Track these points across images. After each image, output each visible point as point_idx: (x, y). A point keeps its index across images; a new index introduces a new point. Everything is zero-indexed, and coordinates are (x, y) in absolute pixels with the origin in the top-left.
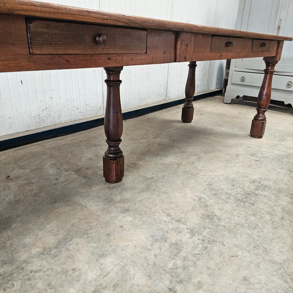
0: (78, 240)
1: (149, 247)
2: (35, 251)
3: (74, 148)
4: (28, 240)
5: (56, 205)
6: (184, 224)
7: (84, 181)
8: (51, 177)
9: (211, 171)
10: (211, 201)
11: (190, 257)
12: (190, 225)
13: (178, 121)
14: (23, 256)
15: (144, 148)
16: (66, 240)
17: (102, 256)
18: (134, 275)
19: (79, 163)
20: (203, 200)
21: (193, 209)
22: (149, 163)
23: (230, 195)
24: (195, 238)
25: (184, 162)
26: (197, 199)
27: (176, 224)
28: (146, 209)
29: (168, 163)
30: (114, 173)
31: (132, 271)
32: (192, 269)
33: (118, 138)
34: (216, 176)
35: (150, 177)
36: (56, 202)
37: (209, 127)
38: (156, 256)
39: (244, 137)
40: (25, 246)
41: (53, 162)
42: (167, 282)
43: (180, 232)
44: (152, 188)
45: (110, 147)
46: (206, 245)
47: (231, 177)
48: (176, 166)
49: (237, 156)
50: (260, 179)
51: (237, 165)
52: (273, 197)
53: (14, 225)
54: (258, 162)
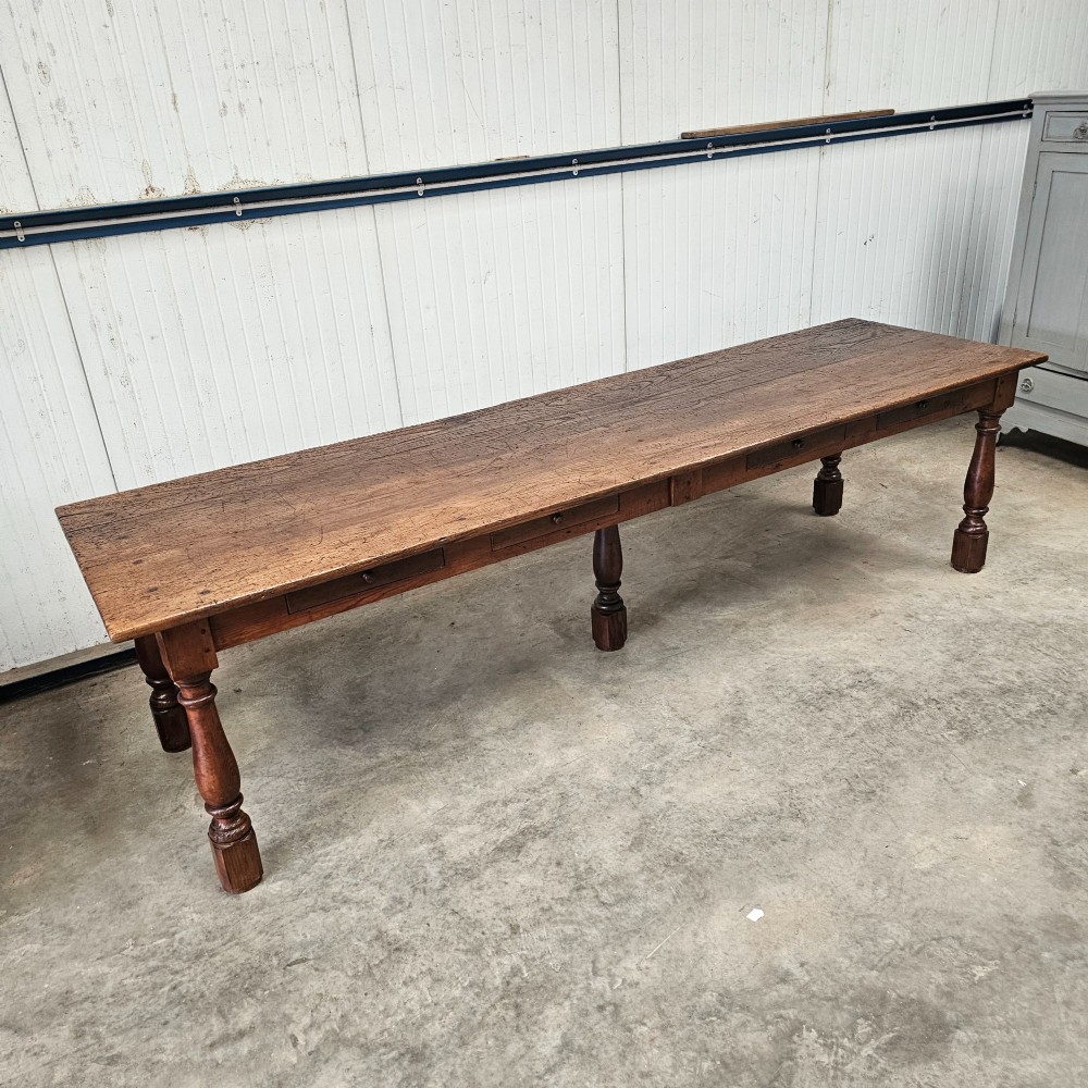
0: (540, 724)
1: (627, 745)
2: (488, 729)
3: (557, 574)
4: (480, 716)
5: (518, 676)
6: (689, 724)
7: (562, 641)
8: (514, 630)
9: (793, 643)
10: (754, 697)
11: (676, 764)
12: (697, 726)
13: (801, 510)
14: (477, 733)
15: (687, 583)
16: (526, 721)
17: (566, 745)
18: (597, 769)
19: (561, 608)
20: (741, 694)
21: (716, 706)
22: (683, 617)
23: (795, 691)
24: (695, 744)
25: (753, 621)
26: (732, 691)
27: (678, 723)
28: (642, 697)
29: (720, 622)
30: (606, 636)
31: (596, 766)
32: (669, 774)
33: (614, 581)
34: (795, 654)
35: (673, 645)
36: (517, 672)
37: (872, 529)
38: (631, 755)
39: (935, 565)
40: (477, 722)
41: (520, 601)
42: (632, 782)
43: (677, 734)
44: (667, 666)
45: (602, 594)
46: (704, 752)
47: (824, 659)
48: (731, 629)
49: (874, 615)
50: (877, 669)
51: (855, 636)
52: (869, 703)
53: (464, 697)
54: (905, 634)
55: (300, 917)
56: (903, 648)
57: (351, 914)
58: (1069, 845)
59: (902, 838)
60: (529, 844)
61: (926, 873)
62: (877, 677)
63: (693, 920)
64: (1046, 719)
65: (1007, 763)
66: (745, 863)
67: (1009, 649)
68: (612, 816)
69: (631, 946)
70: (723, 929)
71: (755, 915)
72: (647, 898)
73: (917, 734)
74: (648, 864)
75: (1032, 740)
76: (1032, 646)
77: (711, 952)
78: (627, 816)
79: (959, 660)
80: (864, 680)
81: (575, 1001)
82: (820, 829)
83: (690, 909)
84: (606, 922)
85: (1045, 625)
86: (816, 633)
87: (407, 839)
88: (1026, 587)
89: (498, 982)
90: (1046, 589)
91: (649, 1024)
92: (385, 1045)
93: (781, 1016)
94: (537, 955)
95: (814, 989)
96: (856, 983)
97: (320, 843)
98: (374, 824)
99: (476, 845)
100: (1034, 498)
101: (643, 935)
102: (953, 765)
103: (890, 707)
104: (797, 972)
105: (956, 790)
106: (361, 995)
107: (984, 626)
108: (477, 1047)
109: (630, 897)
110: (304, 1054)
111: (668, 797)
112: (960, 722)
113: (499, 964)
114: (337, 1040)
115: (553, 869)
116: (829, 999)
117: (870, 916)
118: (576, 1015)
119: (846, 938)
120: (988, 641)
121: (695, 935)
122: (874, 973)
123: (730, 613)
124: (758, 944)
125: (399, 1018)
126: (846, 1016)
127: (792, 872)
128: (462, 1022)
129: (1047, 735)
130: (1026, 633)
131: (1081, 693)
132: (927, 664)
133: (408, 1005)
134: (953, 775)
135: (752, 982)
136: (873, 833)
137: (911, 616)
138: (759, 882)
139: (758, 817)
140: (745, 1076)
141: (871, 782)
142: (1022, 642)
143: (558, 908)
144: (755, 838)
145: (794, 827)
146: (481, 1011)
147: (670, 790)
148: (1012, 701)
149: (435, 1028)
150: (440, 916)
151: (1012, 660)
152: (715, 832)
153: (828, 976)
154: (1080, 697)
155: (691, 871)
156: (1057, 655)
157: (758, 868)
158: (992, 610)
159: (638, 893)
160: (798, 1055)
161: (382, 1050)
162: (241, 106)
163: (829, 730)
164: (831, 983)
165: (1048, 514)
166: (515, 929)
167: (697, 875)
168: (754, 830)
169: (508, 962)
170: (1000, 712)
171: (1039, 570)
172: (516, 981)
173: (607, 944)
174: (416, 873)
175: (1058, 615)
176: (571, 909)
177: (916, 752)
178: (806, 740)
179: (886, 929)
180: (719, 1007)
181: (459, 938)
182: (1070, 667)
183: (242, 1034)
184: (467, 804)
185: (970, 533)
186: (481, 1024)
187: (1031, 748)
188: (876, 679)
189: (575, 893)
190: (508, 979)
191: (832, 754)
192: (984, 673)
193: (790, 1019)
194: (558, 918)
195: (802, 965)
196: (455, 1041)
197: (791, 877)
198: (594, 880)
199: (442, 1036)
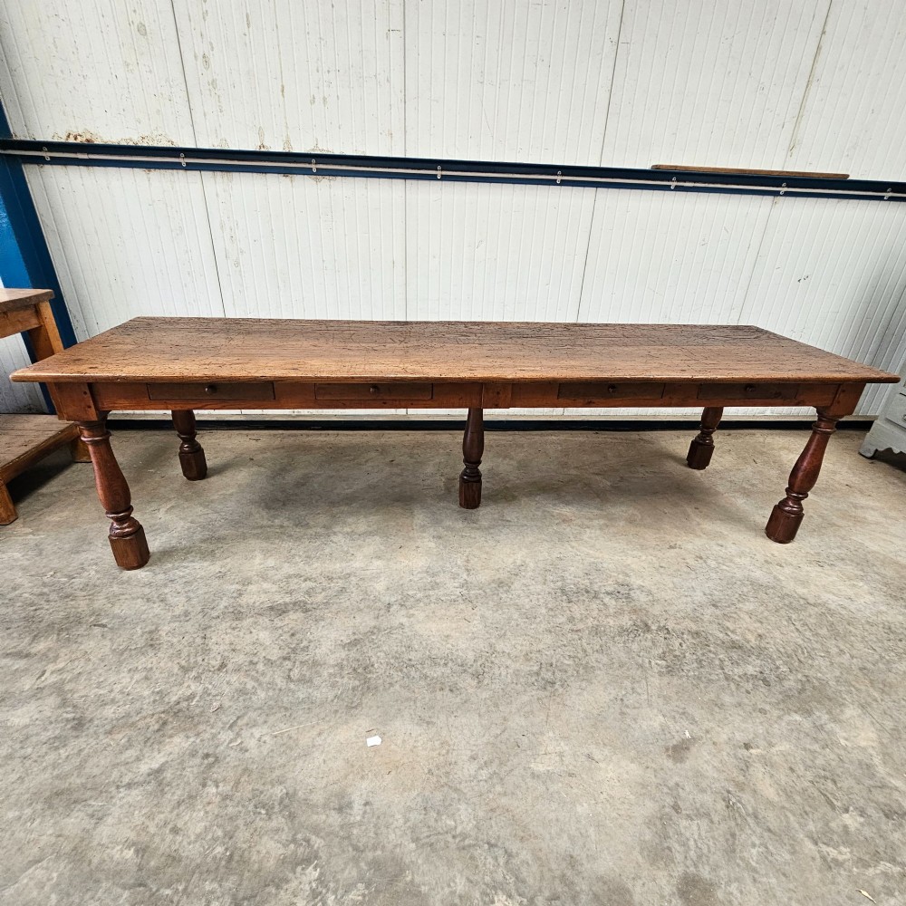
1: (415, 573)
2: (346, 529)
4: (350, 520)
5: (396, 504)
6: (468, 575)
8: (422, 476)
9: (593, 546)
10: (530, 574)
11: (433, 599)
12: (472, 578)
13: (677, 459)
14: (337, 528)
15: (556, 482)
16: (371, 533)
17: (379, 558)
18: (380, 581)
20: (523, 568)
21: (498, 570)
23: (563, 580)
24: (459, 590)
26: (519, 563)
27: (461, 571)
28: (456, 545)
31: (382, 579)
32: (422, 604)
33: (477, 460)
34: (587, 554)
35: (509, 519)
36: (398, 501)
37: (721, 488)
38: (411, 581)
40: (345, 523)
42: (393, 599)
43: (454, 578)
44: (492, 531)
45: (467, 468)
46: (459, 598)
47: (605, 565)
48: (557, 521)
49: (671, 547)
50: (641, 588)
51: (644, 558)
52: (611, 611)
53: (354, 505)
54: (686, 569)
55: (133, 599)
56: (675, 579)
57: (157, 608)
58: (689, 817)
59: (542, 734)
60: (291, 612)
61: (534, 775)
62: (635, 594)
63: (329, 721)
64: (755, 687)
65: (690, 710)
66: (409, 695)
67: (766, 614)
68: (357, 617)
69: (272, 719)
70: (342, 741)
71: (375, 741)
72: (318, 687)
73: (629, 651)
74: (345, 663)
75: (727, 699)
76: (790, 618)
77: (316, 754)
78: (366, 621)
79: (714, 605)
80: (623, 593)
81: (198, 741)
82: (485, 695)
83: (336, 711)
84: (277, 692)
85: (814, 605)
86: (616, 545)
87: (233, 577)
88: (820, 569)
89: (174, 698)
90: (838, 576)
91: (220, 789)
92: (74, 707)
93: (308, 841)
94: (214, 692)
95: (355, 832)
96: (390, 847)
97: (191, 559)
98: (228, 560)
99: (264, 598)
100: (877, 504)
101: (288, 714)
102: (639, 691)
103: (626, 621)
104: (357, 807)
105: (622, 713)
106: (103, 664)
107: (757, 586)
108: (113, 739)
109: (310, 681)
110: (36, 687)
111: (404, 620)
112: (675, 656)
113: (189, 686)
114: (58, 689)
115: (286, 637)
116: (356, 848)
117: (456, 790)
118: (188, 752)
119: (420, 799)
120: (752, 599)
121: (320, 734)
122: (413, 846)
123: (566, 511)
124: (353, 766)
125: (102, 692)
126: (354, 873)
127: (434, 720)
128: (128, 715)
129: (746, 701)
130: (793, 606)
131: (807, 676)
132: (684, 599)
133: (115, 686)
134: (631, 700)
135: (318, 798)
136: (523, 719)
137: (701, 558)
138: (403, 716)
139: (450, 664)
140: (234, 878)
141: (558, 675)
142: (783, 612)
143: (260, 667)
144: (433, 678)
145: (468, 683)
146: (144, 714)
147: (410, 616)
148: (735, 657)
149: (109, 712)
150: (195, 635)
151: (761, 623)
152: (410, 660)
153: (375, 826)
154: (804, 679)
155: (366, 681)
156: (808, 634)
157: (412, 703)
158: (775, 577)
159: (317, 681)
160: (285, 887)
161: (69, 709)
162: (325, 99)
163: (562, 619)
164: (372, 834)
165: (882, 520)
166: (223, 666)
167: (367, 687)
168: (437, 672)
169: (196, 688)
170: (717, 662)
171: (843, 559)
172: (184, 704)
173: (260, 708)
174: (214, 601)
175: (832, 601)
176: (266, 671)
177: (616, 665)
178: (538, 620)
179: (459, 810)
180: (276, 804)
181: (189, 655)
182: (813, 649)
183: (27, 656)
184: (288, 569)
185: (785, 511)
186: (133, 724)
187: (721, 706)
188: (633, 595)
189: (281, 660)
190: (181, 700)
191: (548, 639)
192: (728, 624)
193: (313, 847)
194: (253, 673)
195: (366, 804)
196: (108, 727)
197: (428, 723)
198: (302, 657)
199: (106, 719)
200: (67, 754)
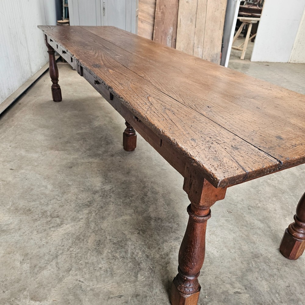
108: (256, 240)
160: (274, 185)
161: (251, 266)
180: (256, 190)
199: (249, 247)
200: (269, 254)
